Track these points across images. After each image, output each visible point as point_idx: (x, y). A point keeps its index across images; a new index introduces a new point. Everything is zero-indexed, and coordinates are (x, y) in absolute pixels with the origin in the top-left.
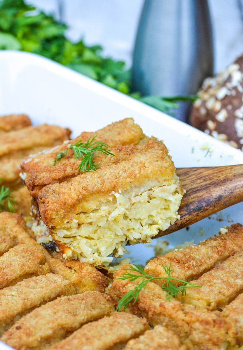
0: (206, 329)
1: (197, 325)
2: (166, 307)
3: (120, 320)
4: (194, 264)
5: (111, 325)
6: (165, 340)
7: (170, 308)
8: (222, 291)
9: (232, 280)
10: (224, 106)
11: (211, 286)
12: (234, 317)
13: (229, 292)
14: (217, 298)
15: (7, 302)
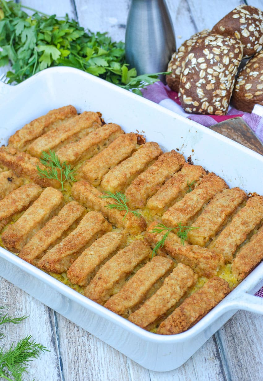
0: (207, 262)
1: (202, 260)
2: (182, 250)
3: (157, 264)
4: (191, 210)
5: (153, 269)
6: (186, 274)
7: (184, 251)
8: (210, 228)
9: (215, 219)
11: (204, 226)
12: (221, 248)
13: (215, 228)
14: (209, 234)
15: (90, 260)
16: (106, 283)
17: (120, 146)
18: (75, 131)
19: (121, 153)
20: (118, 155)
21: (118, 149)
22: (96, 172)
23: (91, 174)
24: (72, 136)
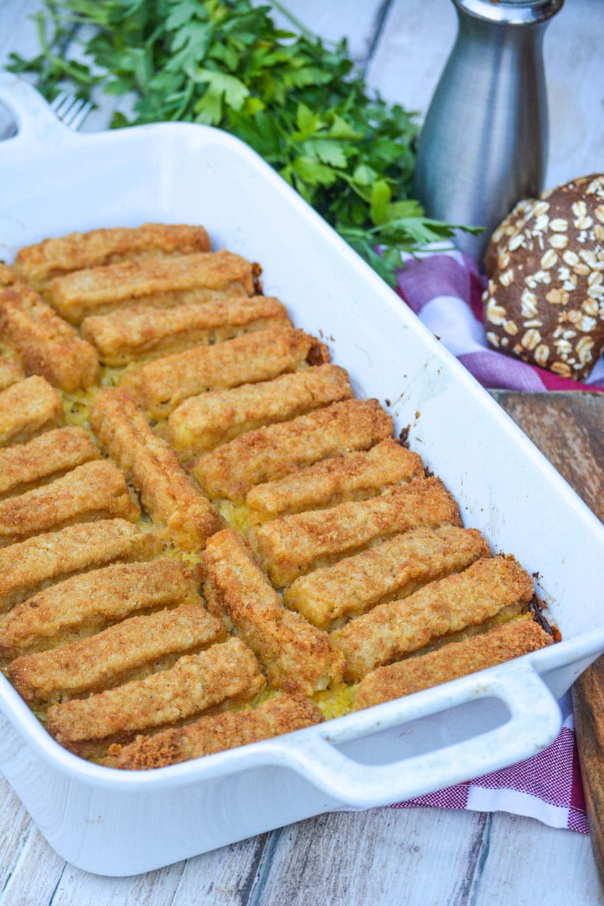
0: (299, 656)
1: (289, 647)
2: (254, 611)
3: (182, 620)
4: (335, 537)
5: (165, 626)
6: (233, 665)
7: (259, 614)
8: (358, 591)
9: (378, 577)
10: (514, 263)
11: (343, 581)
12: (354, 641)
13: (366, 595)
14: (346, 602)
15: (35, 558)
16: (44, 619)
17: (259, 350)
18: (176, 285)
19: (253, 365)
20: (243, 367)
21: (250, 355)
22: (171, 384)
23: (158, 385)
24: (167, 292)
